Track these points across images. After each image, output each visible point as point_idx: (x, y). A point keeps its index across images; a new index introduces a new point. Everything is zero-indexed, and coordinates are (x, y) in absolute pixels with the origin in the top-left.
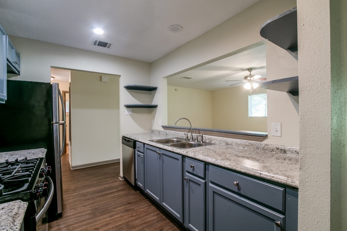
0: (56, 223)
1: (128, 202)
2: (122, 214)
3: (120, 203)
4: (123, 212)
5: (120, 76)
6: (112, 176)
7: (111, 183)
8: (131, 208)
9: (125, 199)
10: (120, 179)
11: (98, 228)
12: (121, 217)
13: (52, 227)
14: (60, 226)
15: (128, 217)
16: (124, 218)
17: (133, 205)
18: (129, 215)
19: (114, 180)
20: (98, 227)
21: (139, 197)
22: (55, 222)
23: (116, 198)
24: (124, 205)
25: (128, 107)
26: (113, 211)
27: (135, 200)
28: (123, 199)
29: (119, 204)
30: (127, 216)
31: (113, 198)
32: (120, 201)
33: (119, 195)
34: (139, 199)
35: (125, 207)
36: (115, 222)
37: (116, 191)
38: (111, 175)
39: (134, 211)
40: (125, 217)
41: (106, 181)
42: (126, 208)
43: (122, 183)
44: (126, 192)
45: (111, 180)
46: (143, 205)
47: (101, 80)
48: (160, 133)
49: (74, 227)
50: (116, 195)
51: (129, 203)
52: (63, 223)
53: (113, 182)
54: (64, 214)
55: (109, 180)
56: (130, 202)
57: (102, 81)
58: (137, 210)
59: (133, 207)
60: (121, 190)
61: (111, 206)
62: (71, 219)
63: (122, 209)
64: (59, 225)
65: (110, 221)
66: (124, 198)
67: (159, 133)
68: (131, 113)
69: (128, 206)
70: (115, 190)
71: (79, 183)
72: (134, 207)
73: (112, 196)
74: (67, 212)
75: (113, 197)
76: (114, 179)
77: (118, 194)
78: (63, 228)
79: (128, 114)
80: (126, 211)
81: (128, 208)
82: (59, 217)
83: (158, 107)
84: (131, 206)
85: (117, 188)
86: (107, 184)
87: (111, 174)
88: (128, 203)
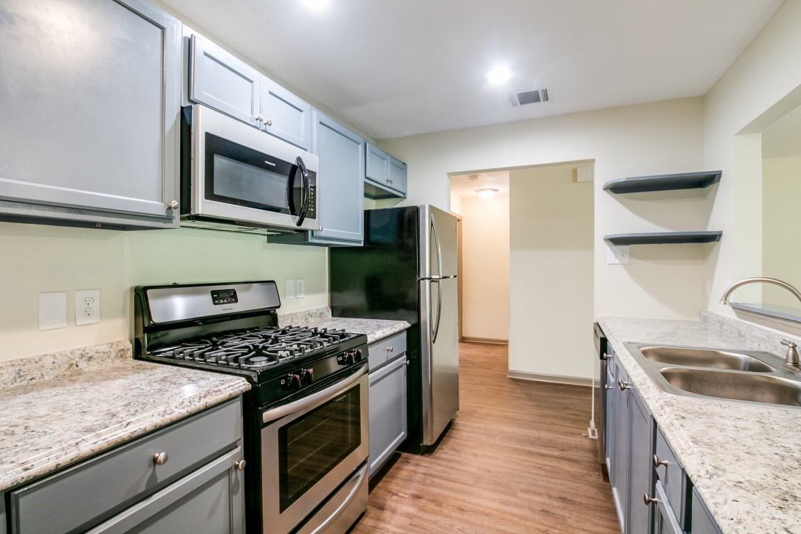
0: (418, 459)
1: (563, 495)
2: (528, 514)
3: (544, 487)
4: (533, 510)
5: (593, 161)
6: (575, 417)
7: (560, 433)
8: (561, 513)
9: (561, 485)
10: (588, 434)
11: (464, 510)
12: (522, 518)
13: (409, 462)
14: (419, 468)
15: (536, 529)
16: (525, 525)
17: (570, 511)
18: (542, 524)
19: (572, 430)
20: (466, 507)
21: (601, 497)
22: (417, 457)
23: (545, 471)
24: (550, 497)
25: (617, 241)
26: (515, 496)
27: (584, 501)
28: (558, 482)
29: (540, 486)
30: (536, 525)
31: (540, 468)
32: (550, 483)
33: (556, 467)
34: (599, 503)
35: (548, 501)
36: (502, 519)
37: (557, 457)
38: (576, 415)
39: (563, 524)
40: (528, 524)
41: (552, 424)
42: (548, 505)
43: (586, 443)
44: (579, 470)
45: (565, 426)
46: (597, 525)
47: (575, 179)
48: (725, 327)
49: (432, 481)
50: (550, 464)
51: (563, 499)
52: (425, 465)
53: (566, 433)
54: (437, 452)
55: (560, 425)
56: (569, 497)
57: (579, 180)
58: (569, 526)
59: (566, 513)
60: (570, 460)
61: (519, 483)
62: (440, 465)
63: (536, 502)
64: (417, 465)
65: (495, 513)
66: (562, 482)
67: (721, 325)
68: (627, 259)
69: (556, 504)
70: (556, 453)
71: (500, 408)
72: (567, 515)
73: (539, 461)
74: (443, 449)
75: (540, 466)
76: (574, 428)
77: (558, 465)
78: (419, 473)
79: (617, 261)
80: (542, 513)
81: (552, 510)
82: (427, 453)
83: (723, 238)
84: (564, 509)
85: (562, 450)
86: (550, 431)
87: (577, 413)
88: (561, 498)
